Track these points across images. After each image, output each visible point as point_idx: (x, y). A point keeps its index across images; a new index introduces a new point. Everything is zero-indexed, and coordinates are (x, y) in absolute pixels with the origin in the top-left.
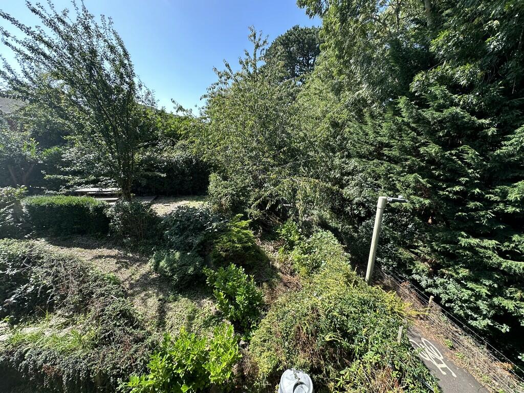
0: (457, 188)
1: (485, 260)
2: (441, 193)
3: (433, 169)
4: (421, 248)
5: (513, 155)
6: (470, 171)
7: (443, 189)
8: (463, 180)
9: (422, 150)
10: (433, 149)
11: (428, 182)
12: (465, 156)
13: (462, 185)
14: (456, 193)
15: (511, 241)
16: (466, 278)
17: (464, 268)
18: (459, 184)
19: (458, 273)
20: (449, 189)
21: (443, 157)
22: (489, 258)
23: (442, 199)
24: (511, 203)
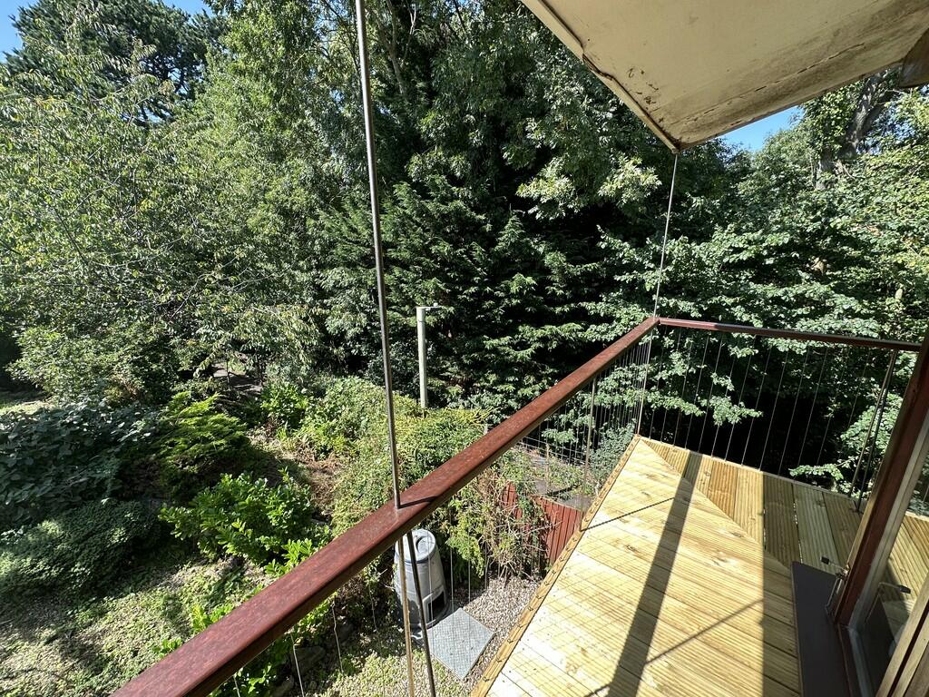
0: (472, 290)
1: (506, 358)
2: (460, 297)
3: (448, 271)
4: (450, 369)
5: (506, 251)
6: (479, 269)
7: (461, 293)
8: (476, 279)
9: (433, 249)
10: (444, 248)
11: (446, 287)
12: (474, 254)
13: (476, 285)
14: (472, 295)
15: (519, 333)
16: (495, 383)
17: (492, 373)
18: (474, 284)
19: (488, 382)
20: (465, 292)
21: (455, 255)
22: (508, 355)
23: (462, 304)
24: (513, 296)
